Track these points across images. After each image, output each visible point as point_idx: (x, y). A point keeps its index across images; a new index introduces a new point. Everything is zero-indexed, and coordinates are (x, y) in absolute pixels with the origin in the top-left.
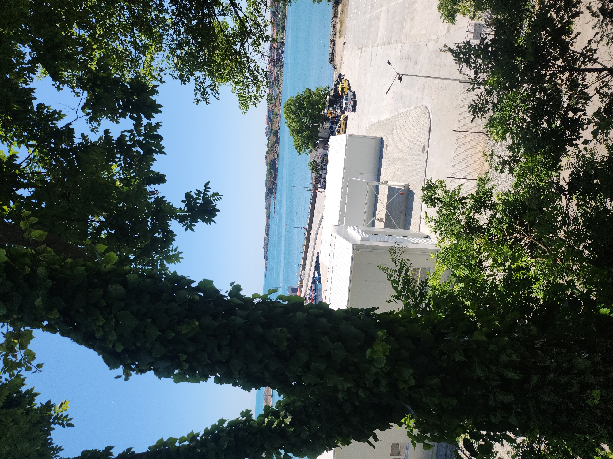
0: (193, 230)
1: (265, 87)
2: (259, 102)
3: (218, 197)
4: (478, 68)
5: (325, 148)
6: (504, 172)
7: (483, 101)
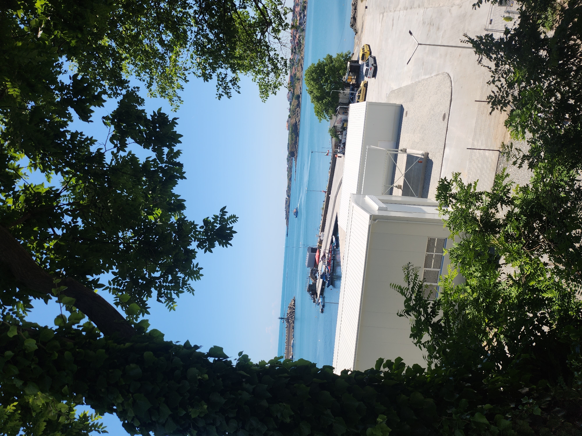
0: (211, 252)
1: (284, 75)
2: (279, 89)
3: (234, 219)
4: (499, 60)
5: (345, 114)
6: (522, 167)
7: (503, 92)
